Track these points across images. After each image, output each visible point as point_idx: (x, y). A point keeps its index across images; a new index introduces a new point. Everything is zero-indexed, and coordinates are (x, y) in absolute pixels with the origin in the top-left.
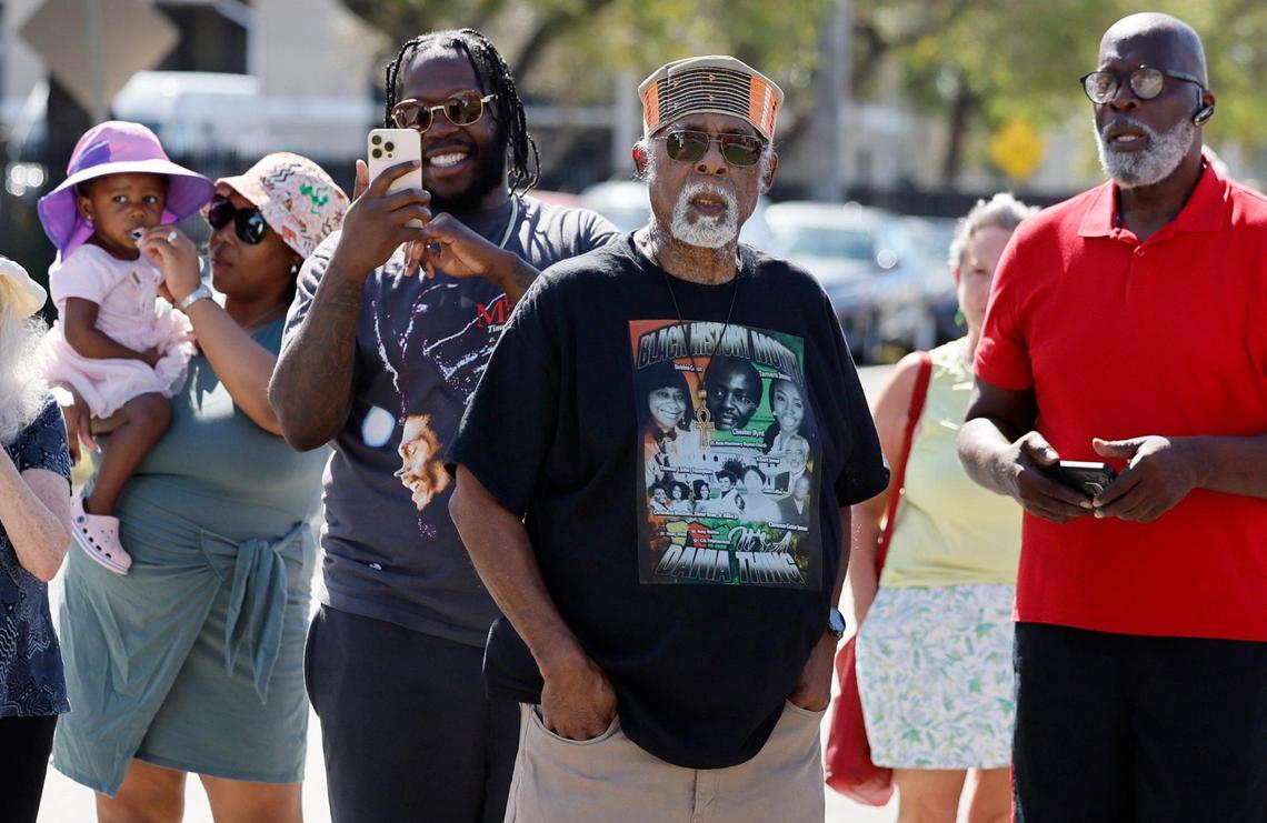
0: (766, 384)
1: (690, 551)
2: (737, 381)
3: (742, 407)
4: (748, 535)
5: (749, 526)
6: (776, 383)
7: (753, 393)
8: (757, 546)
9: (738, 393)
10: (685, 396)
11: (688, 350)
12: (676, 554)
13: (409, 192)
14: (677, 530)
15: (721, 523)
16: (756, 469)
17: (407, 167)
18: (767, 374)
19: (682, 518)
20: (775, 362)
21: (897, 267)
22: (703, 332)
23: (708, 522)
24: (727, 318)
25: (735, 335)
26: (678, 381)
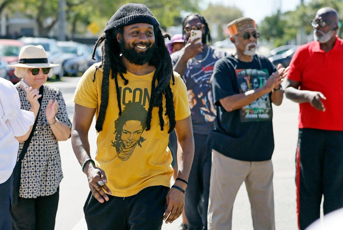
0: (261, 81)
1: (250, 115)
2: (255, 80)
3: (257, 85)
4: (260, 111)
5: (261, 109)
6: (263, 80)
7: (259, 82)
8: (262, 113)
9: (256, 83)
10: (247, 84)
11: (246, 75)
12: (248, 116)
13: (199, 44)
14: (247, 111)
15: (255, 109)
16: (261, 97)
17: (199, 39)
18: (261, 78)
19: (248, 109)
20: (262, 76)
21: (82, 55)
22: (249, 71)
23: (253, 109)
24: (253, 68)
25: (254, 71)
26: (245, 81)
